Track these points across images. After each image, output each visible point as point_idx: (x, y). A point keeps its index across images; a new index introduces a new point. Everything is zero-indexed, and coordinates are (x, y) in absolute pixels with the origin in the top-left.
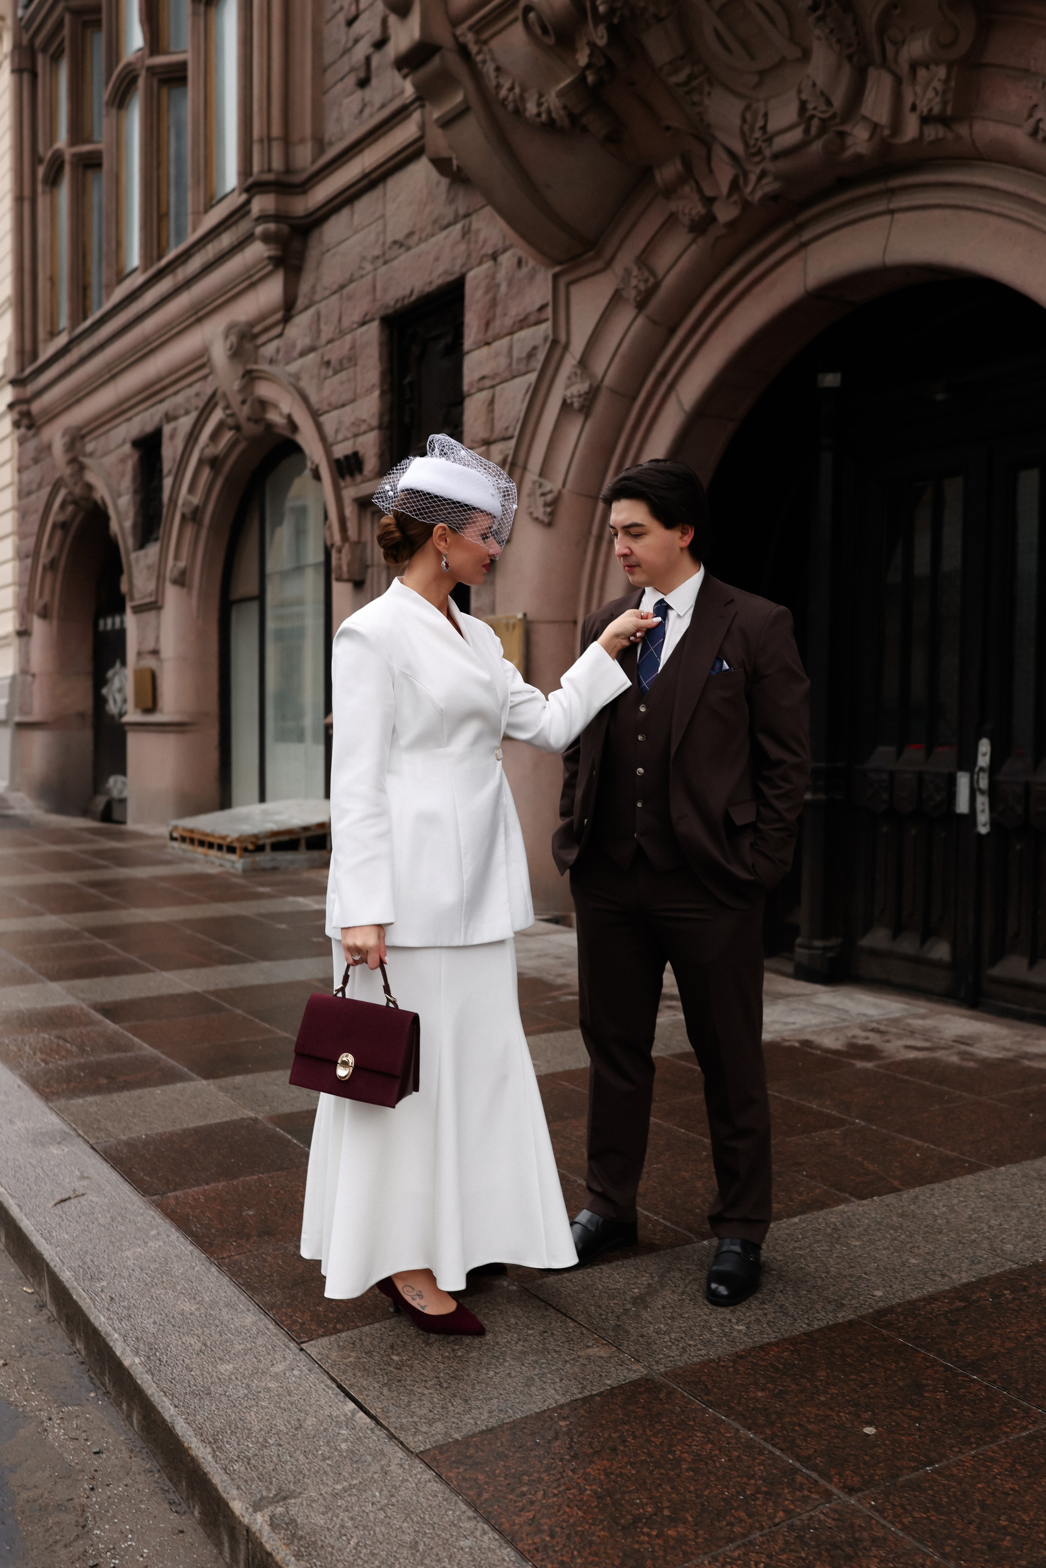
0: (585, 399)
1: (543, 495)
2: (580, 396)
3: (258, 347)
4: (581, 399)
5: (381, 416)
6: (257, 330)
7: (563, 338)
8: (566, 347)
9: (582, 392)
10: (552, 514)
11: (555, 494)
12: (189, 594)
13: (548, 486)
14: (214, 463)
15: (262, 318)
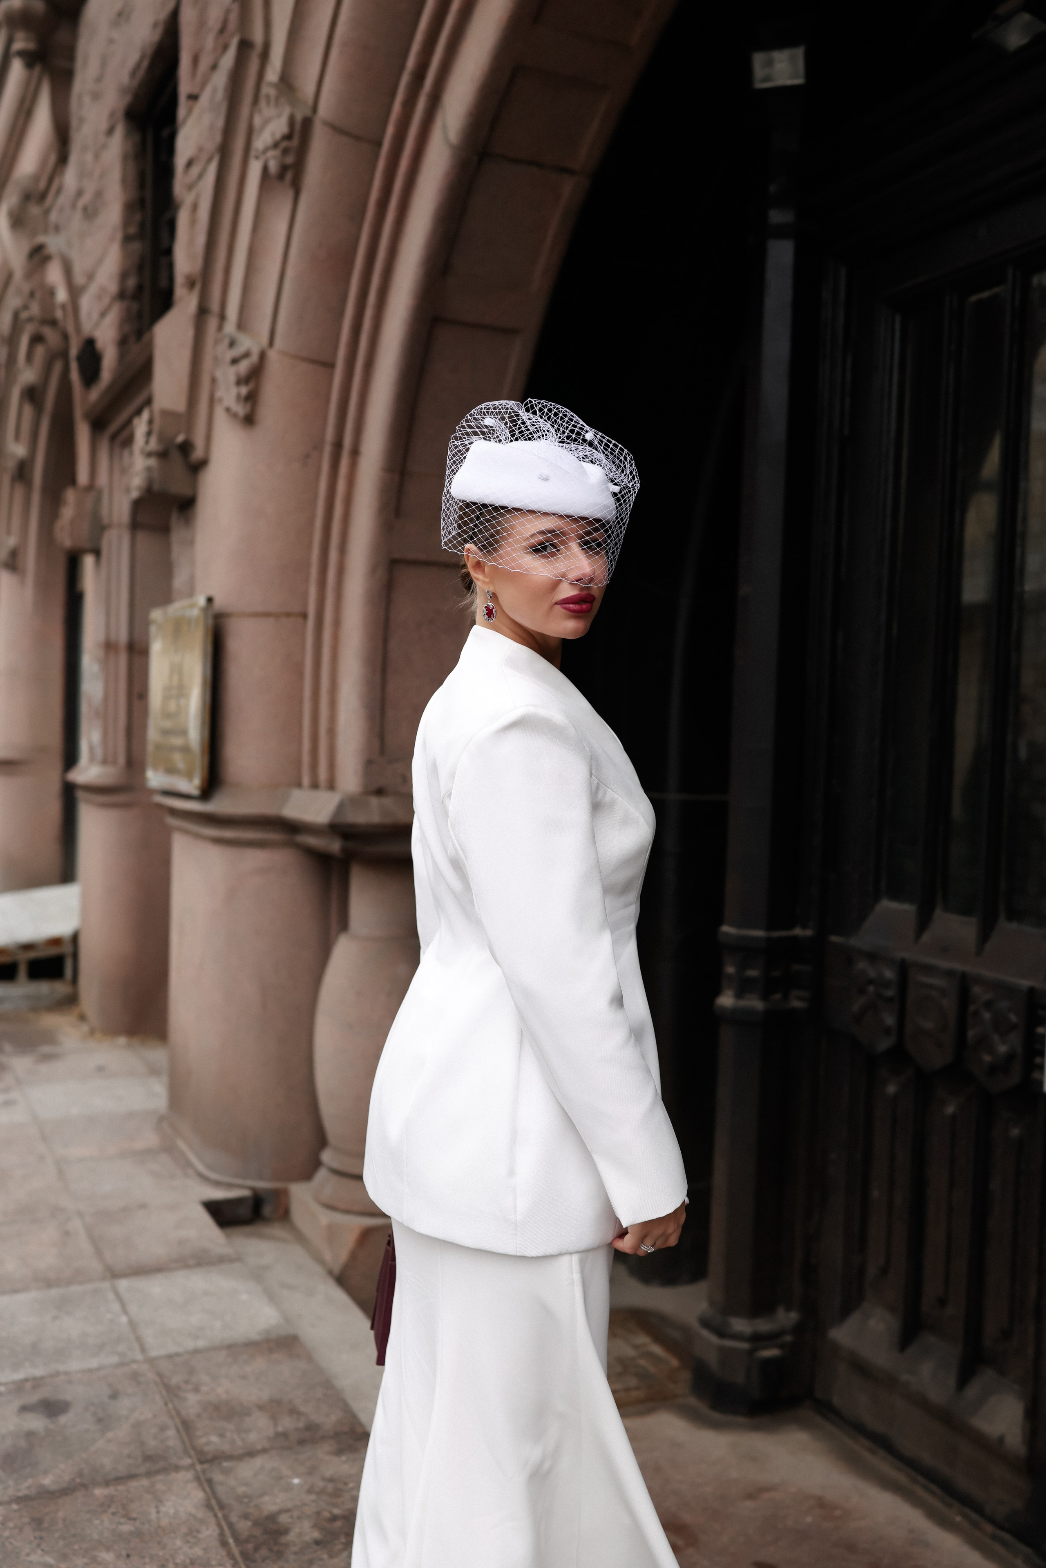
0: (285, 151)
1: (235, 361)
2: (276, 145)
3: (47, 212)
4: (276, 153)
5: (124, 276)
6: (42, 185)
7: (258, 37)
8: (265, 55)
9: (278, 136)
10: (252, 398)
11: (254, 358)
12: (22, 582)
13: (246, 343)
14: (32, 394)
15: (43, 163)
